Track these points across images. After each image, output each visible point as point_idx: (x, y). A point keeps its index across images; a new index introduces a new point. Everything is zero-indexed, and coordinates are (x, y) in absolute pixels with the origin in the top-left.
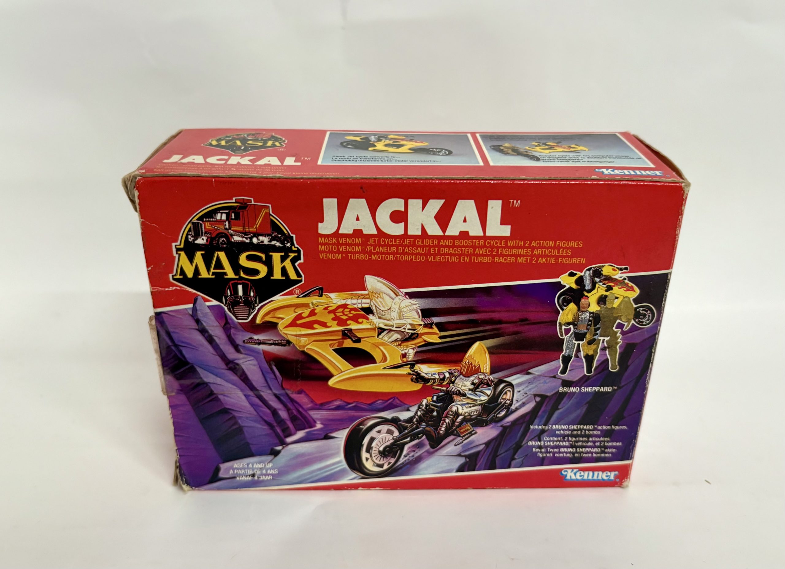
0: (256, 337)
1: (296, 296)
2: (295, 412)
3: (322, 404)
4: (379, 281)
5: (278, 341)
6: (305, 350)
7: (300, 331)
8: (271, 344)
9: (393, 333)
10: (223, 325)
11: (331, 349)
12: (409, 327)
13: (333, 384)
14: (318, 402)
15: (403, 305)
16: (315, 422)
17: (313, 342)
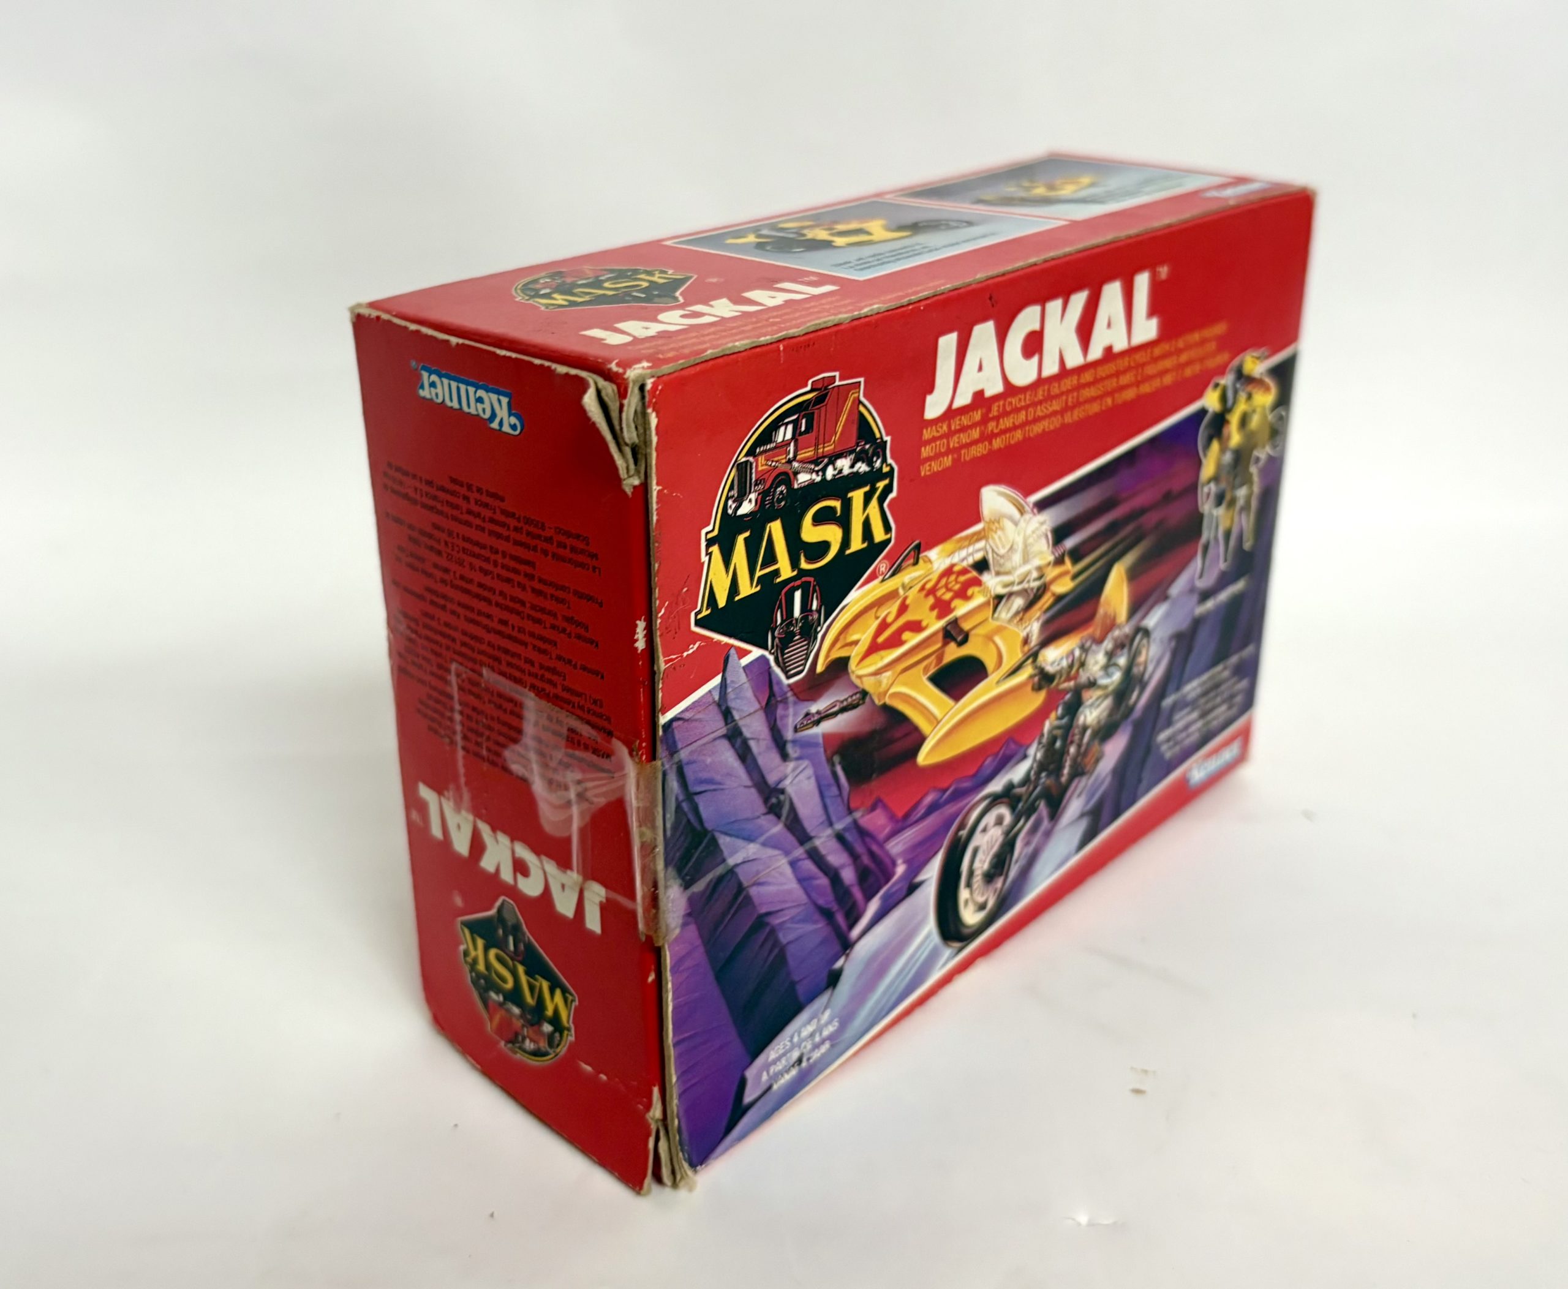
0: (814, 708)
1: (881, 578)
2: (866, 860)
3: (907, 816)
4: (1001, 494)
5: (846, 700)
6: (888, 701)
7: (882, 658)
8: (835, 714)
9: (1013, 598)
10: (764, 704)
11: (924, 679)
12: (1035, 574)
13: (925, 759)
14: (900, 814)
15: (1029, 532)
16: (894, 864)
17: (901, 676)
